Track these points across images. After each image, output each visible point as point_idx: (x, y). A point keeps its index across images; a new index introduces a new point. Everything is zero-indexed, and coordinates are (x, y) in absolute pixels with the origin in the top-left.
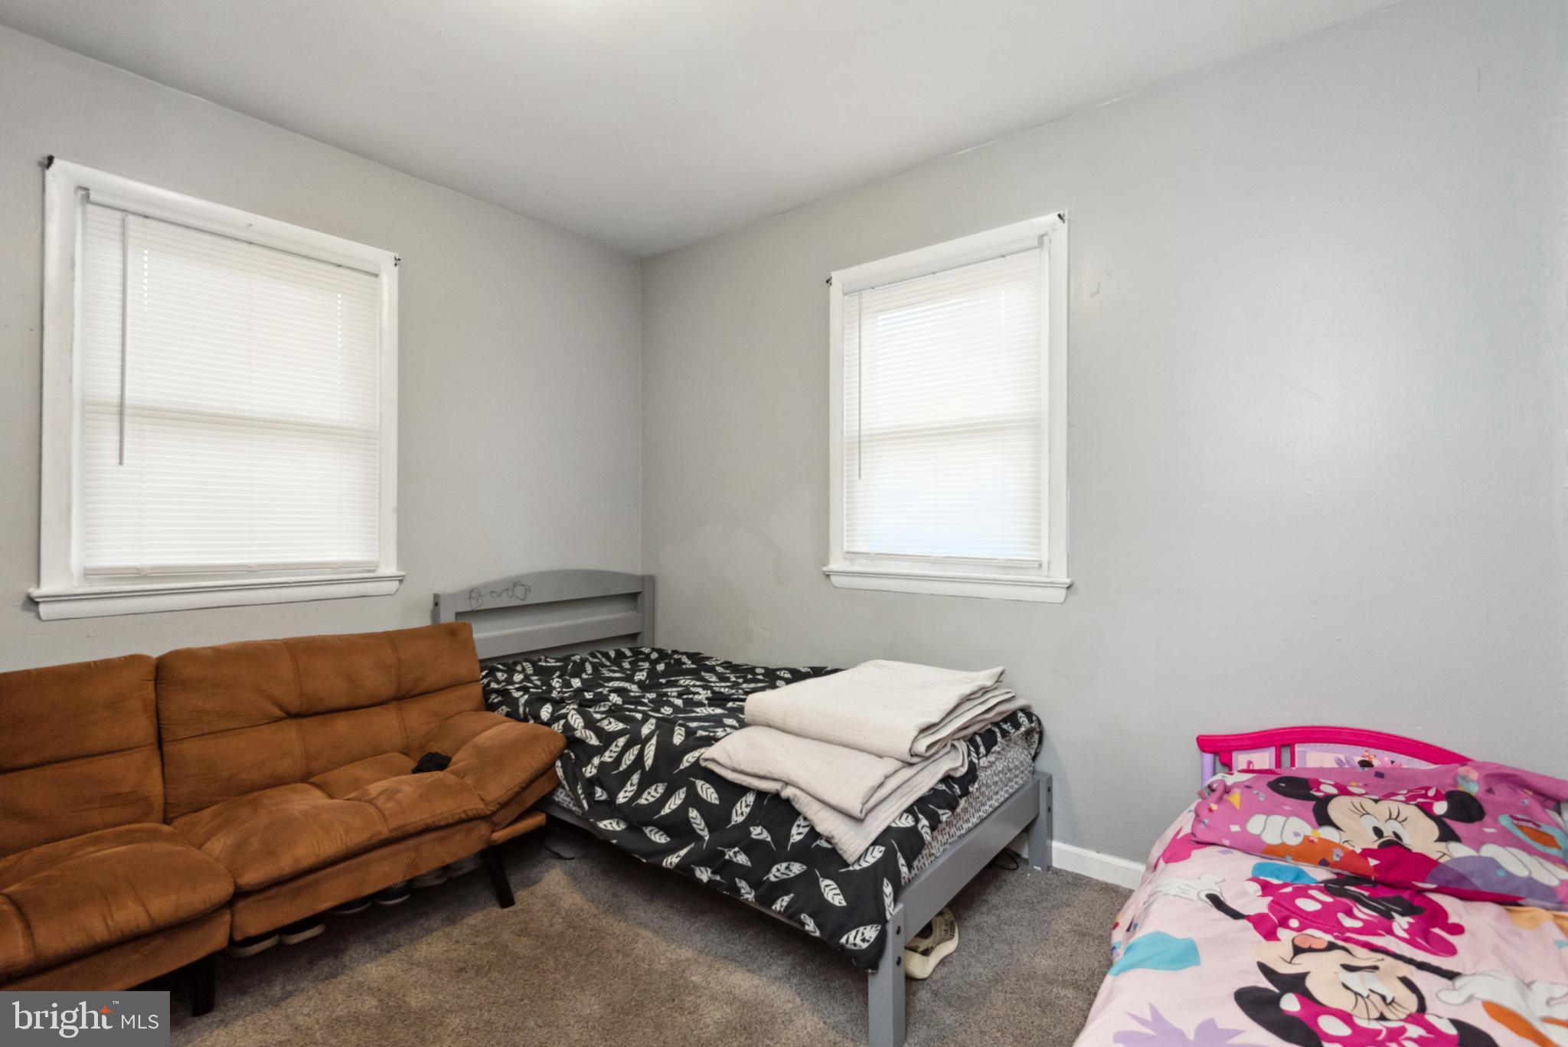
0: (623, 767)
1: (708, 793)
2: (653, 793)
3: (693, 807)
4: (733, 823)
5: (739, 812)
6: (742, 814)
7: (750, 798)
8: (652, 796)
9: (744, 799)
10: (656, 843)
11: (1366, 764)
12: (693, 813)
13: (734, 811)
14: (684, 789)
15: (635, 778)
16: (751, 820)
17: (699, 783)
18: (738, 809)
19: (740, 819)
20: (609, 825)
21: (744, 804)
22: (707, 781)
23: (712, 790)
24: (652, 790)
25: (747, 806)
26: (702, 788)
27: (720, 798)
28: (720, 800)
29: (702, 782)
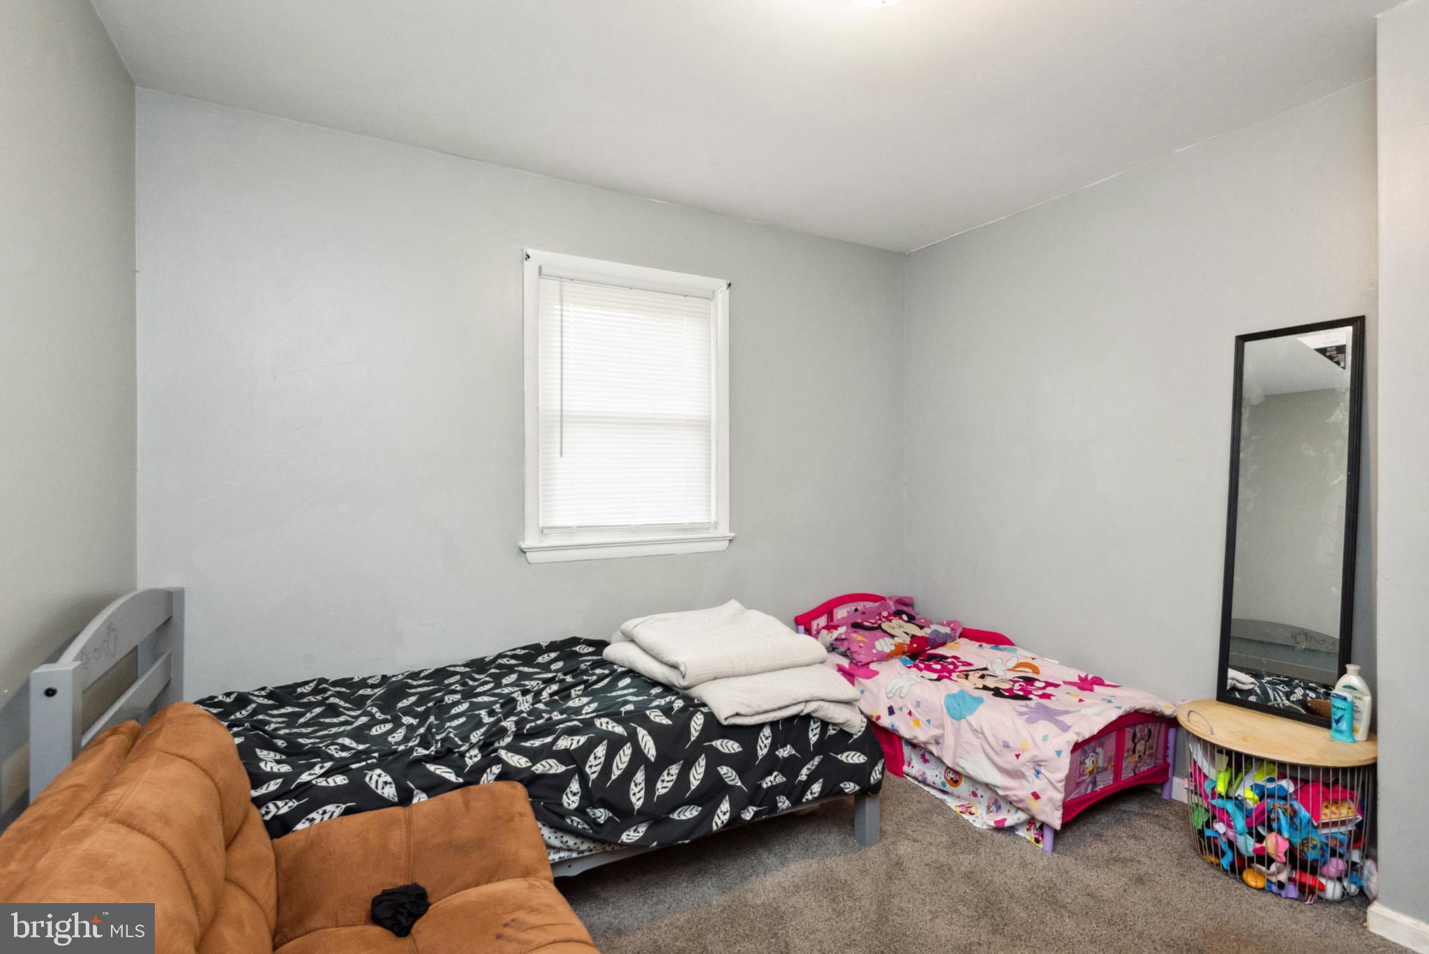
0: (616, 773)
1: (730, 746)
2: (667, 778)
3: (720, 765)
4: (760, 757)
5: (763, 746)
6: (765, 746)
7: (767, 731)
8: (668, 782)
9: (761, 734)
10: (689, 819)
11: (856, 610)
12: (724, 770)
13: (758, 747)
14: (703, 756)
15: (640, 776)
16: (774, 746)
17: (717, 743)
18: (761, 744)
19: (765, 751)
20: (631, 836)
21: (763, 739)
22: (724, 737)
23: (731, 742)
24: (665, 776)
25: (767, 738)
26: (722, 745)
27: (742, 745)
28: (742, 747)
29: (720, 741)
